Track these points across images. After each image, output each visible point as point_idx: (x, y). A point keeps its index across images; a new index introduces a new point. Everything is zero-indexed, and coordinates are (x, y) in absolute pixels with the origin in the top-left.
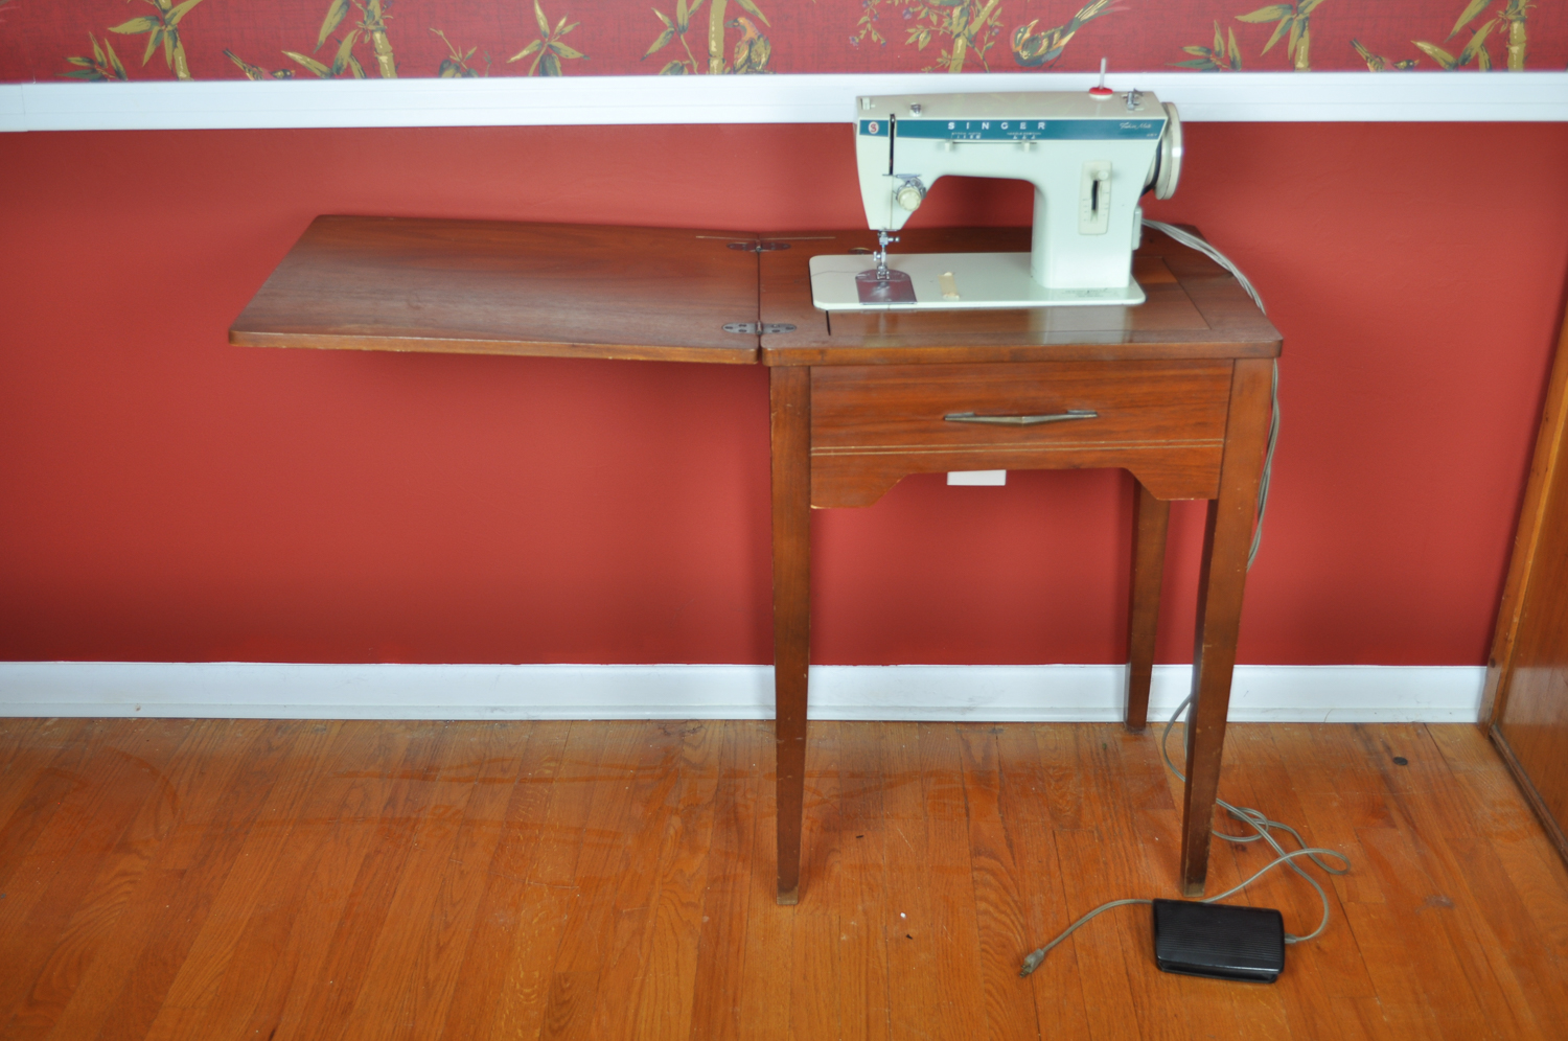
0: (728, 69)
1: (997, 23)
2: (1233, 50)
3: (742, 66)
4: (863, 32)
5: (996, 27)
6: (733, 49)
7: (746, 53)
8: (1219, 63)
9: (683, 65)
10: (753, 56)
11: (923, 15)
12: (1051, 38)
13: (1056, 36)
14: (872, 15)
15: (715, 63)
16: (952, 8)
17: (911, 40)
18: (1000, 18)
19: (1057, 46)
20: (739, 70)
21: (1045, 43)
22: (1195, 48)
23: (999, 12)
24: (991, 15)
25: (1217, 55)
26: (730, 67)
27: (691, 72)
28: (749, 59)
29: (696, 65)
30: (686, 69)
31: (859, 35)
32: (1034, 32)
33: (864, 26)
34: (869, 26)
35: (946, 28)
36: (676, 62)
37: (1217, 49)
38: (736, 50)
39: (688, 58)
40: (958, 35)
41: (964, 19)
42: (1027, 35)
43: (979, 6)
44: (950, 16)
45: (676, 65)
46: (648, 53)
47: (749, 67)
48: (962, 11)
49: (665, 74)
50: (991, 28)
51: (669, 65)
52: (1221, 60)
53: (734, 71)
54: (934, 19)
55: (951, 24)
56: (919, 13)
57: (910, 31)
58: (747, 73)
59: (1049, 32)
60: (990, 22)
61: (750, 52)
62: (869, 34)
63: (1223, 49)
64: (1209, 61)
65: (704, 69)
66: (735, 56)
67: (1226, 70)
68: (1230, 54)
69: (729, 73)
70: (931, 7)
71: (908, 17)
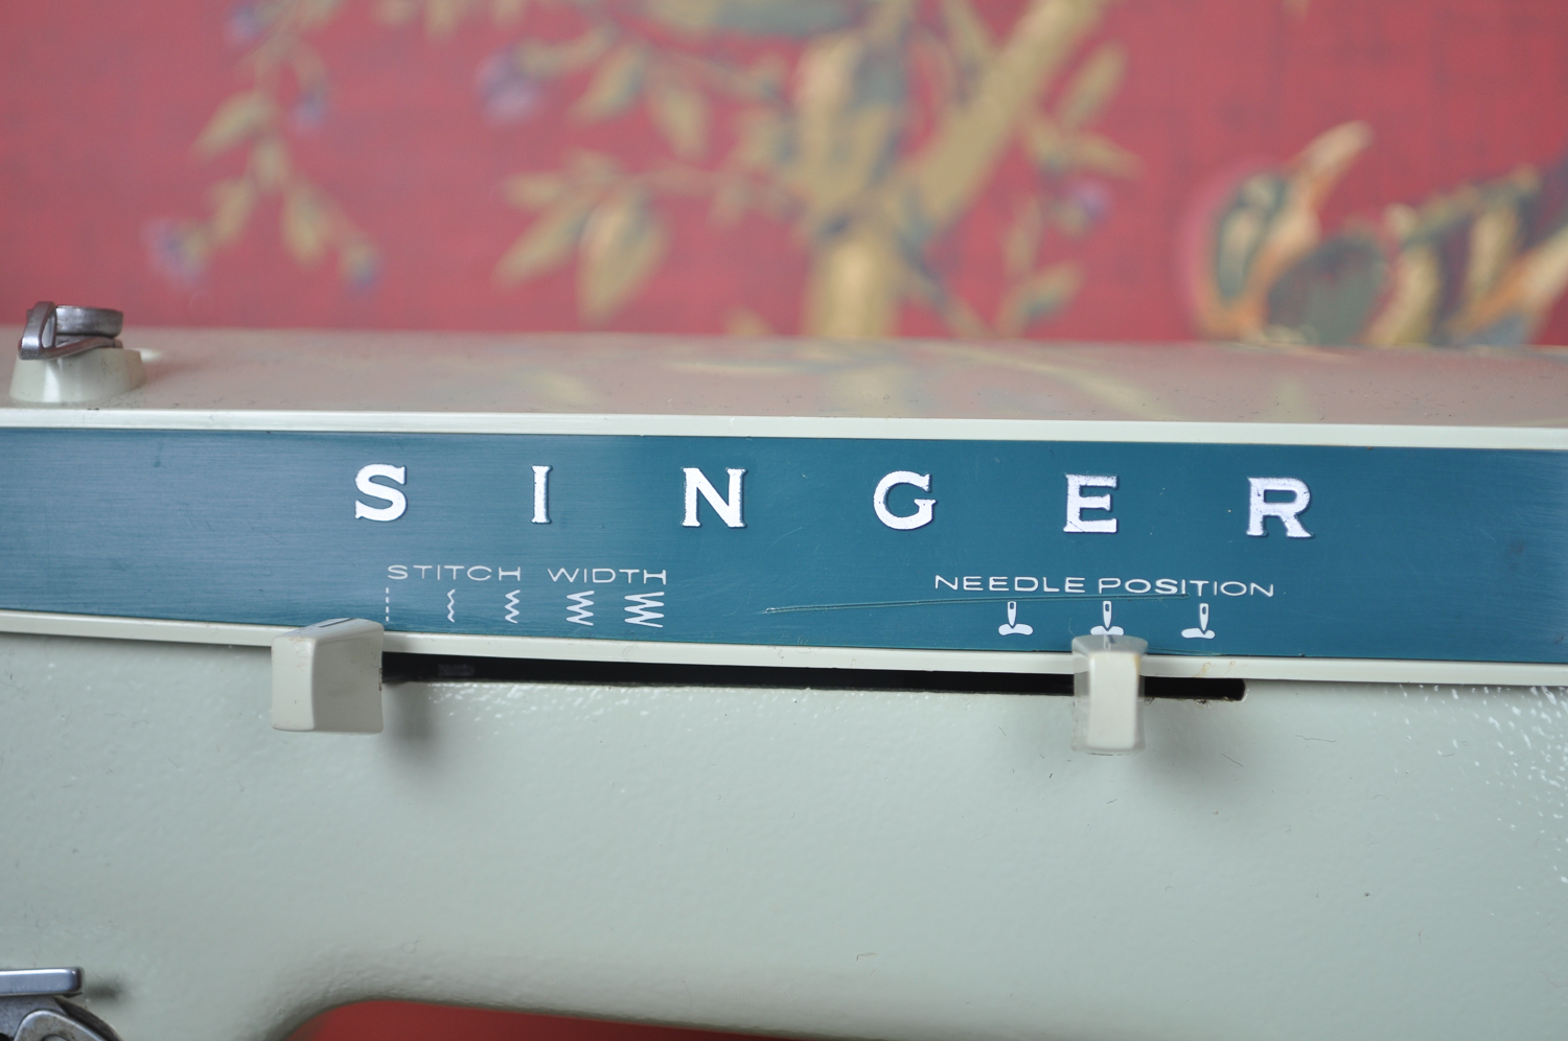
1: (1099, 153)
4: (233, 206)
5: (1090, 174)
11: (609, 94)
12: (1452, 254)
13: (1490, 238)
14: (288, 91)
16: (793, 48)
18: (1113, 121)
21: (1416, 282)
23: (1101, 77)
24: (1052, 97)
31: (202, 213)
32: (1336, 207)
33: (236, 162)
34: (271, 163)
35: (759, 178)
40: (840, 227)
41: (872, 127)
42: (1295, 231)
43: (969, 34)
44: (784, 99)
48: (863, 75)
50: (1053, 184)
54: (682, 117)
55: (790, 150)
56: (579, 83)
57: (534, 190)
59: (1442, 212)
60: (1047, 145)
62: (268, 213)
71: (513, 104)
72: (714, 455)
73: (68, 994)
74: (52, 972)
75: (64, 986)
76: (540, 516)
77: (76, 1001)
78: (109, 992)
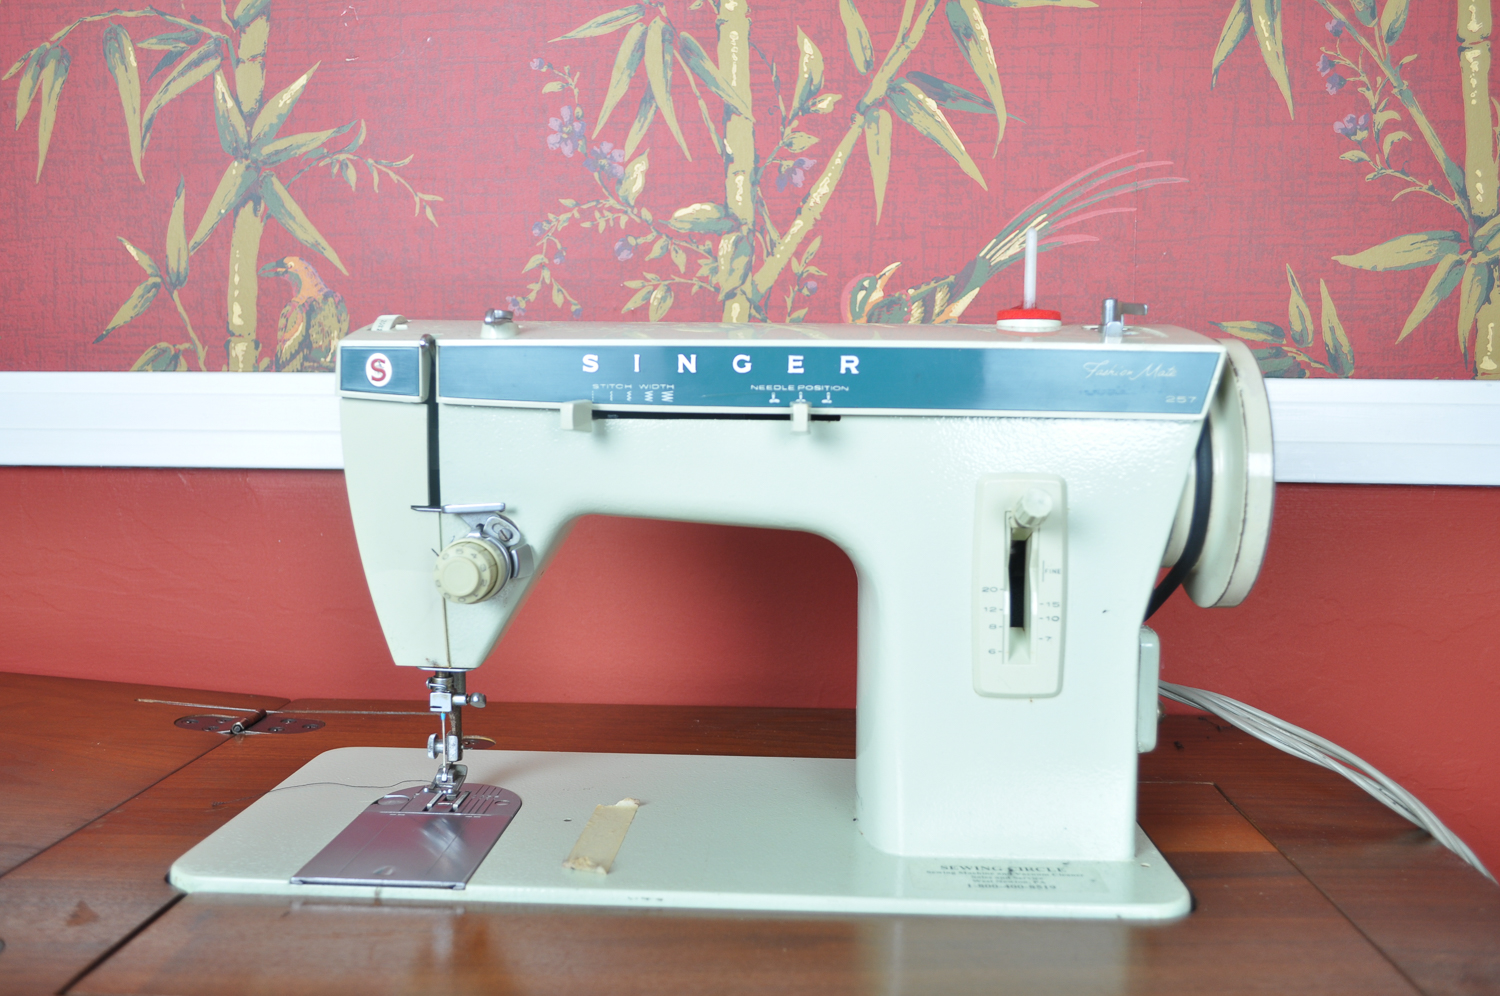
0: (266, 361)
1: (813, 270)
2: (1332, 329)
3: (293, 356)
4: (535, 287)
5: (811, 276)
6: (276, 322)
7: (301, 328)
8: (1302, 358)
9: (177, 352)
10: (314, 336)
11: (656, 252)
12: (928, 302)
13: (940, 297)
14: (552, 251)
15: (239, 349)
16: (716, 238)
17: (632, 304)
18: (819, 260)
19: (943, 317)
20: (288, 362)
22: (1248, 324)
23: (815, 245)
24: (798, 254)
25: (1297, 341)
26: (270, 357)
27: (193, 368)
28: (306, 342)
29: (202, 353)
30: (183, 361)
31: (525, 293)
32: (888, 289)
33: (535, 275)
34: (546, 274)
35: (704, 279)
36: (163, 345)
37: (1297, 326)
38: (282, 322)
39: (189, 339)
40: (731, 295)
41: (742, 262)
42: (878, 295)
43: (774, 234)
44: (713, 254)
45: (164, 351)
46: (110, 327)
47: (306, 358)
48: (736, 244)
49: (141, 370)
50: (800, 280)
51: (150, 353)
52: (1306, 351)
53: (277, 366)
54: (680, 260)
55: (715, 271)
56: (649, 247)
57: (632, 284)
58: (302, 369)
59: (924, 288)
60: (797, 268)
61: (308, 327)
62: (547, 289)
63: (1310, 327)
64: (1279, 353)
65: (218, 361)
66: (280, 334)
67: (1317, 375)
68: (1328, 338)
69: (268, 369)
70: (673, 235)
71: (625, 255)
72: (687, 351)
73: (501, 511)
74: (496, 505)
75: (500, 508)
76: (637, 369)
77: (503, 514)
78: (513, 511)
